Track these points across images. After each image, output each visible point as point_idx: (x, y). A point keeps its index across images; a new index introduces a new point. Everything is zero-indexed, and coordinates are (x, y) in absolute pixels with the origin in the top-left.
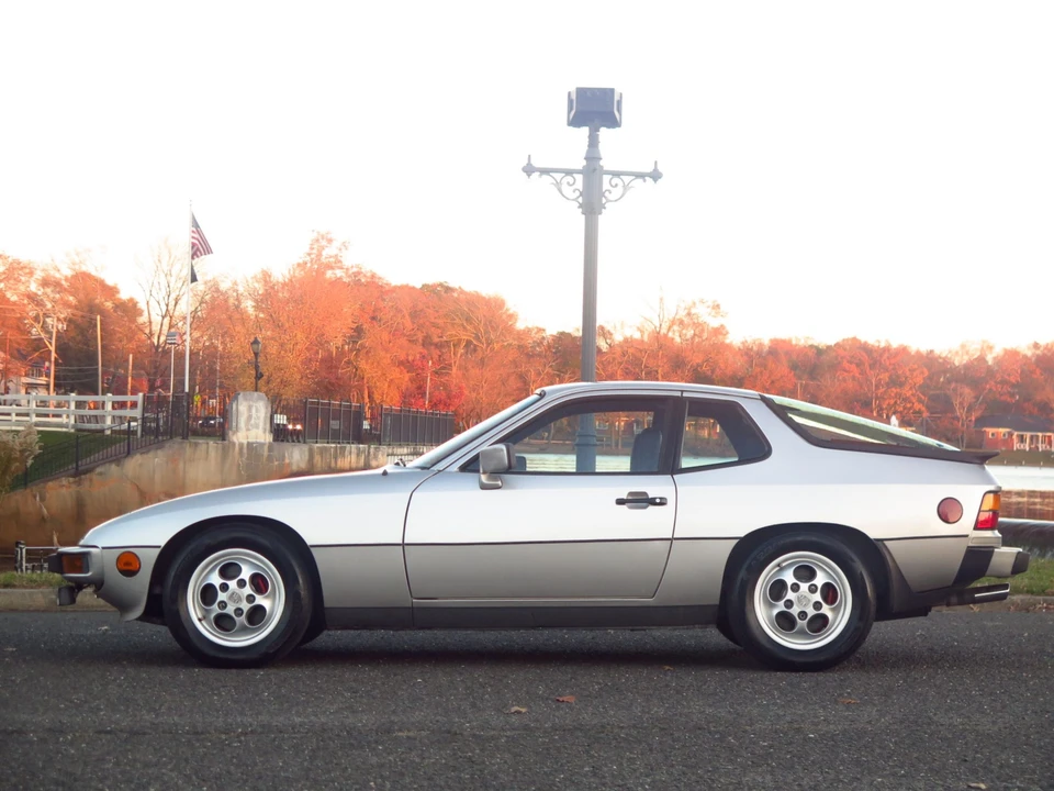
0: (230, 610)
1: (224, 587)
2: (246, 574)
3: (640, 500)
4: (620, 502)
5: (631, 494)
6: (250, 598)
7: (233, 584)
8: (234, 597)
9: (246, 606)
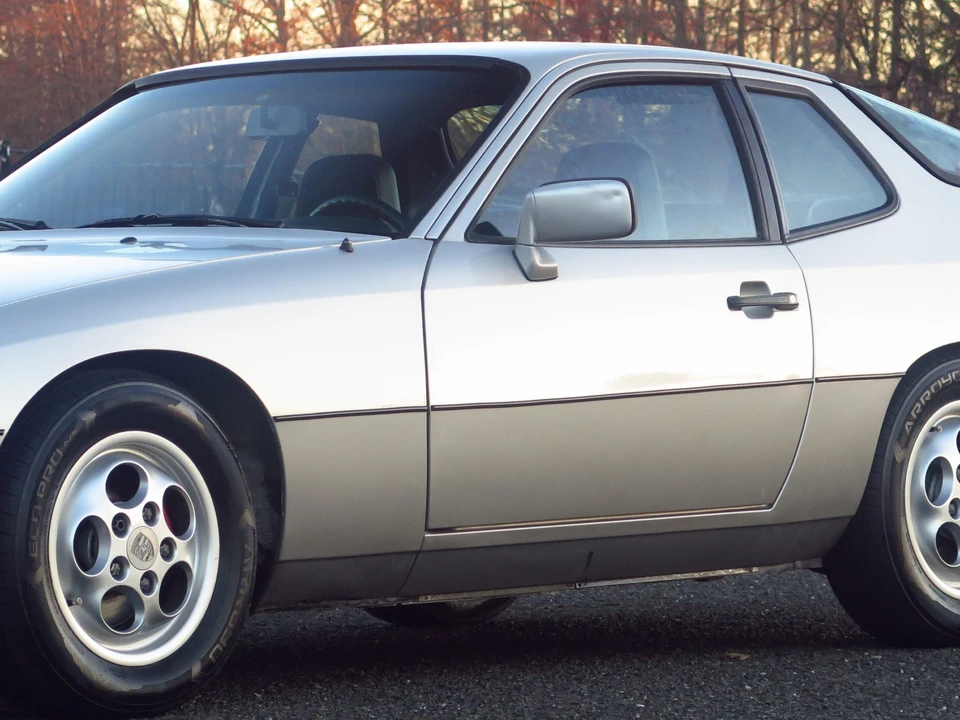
0: (133, 578)
1: (121, 524)
2: (155, 488)
3: (757, 301)
4: (734, 304)
5: (746, 286)
6: (168, 547)
7: (135, 514)
8: (141, 547)
9: (161, 568)
